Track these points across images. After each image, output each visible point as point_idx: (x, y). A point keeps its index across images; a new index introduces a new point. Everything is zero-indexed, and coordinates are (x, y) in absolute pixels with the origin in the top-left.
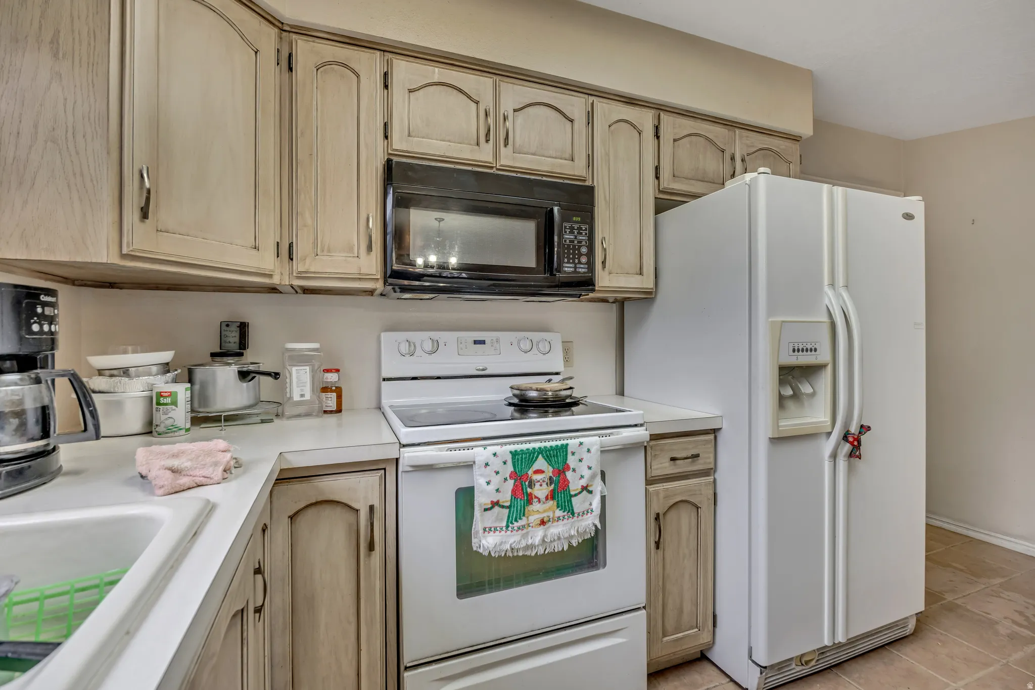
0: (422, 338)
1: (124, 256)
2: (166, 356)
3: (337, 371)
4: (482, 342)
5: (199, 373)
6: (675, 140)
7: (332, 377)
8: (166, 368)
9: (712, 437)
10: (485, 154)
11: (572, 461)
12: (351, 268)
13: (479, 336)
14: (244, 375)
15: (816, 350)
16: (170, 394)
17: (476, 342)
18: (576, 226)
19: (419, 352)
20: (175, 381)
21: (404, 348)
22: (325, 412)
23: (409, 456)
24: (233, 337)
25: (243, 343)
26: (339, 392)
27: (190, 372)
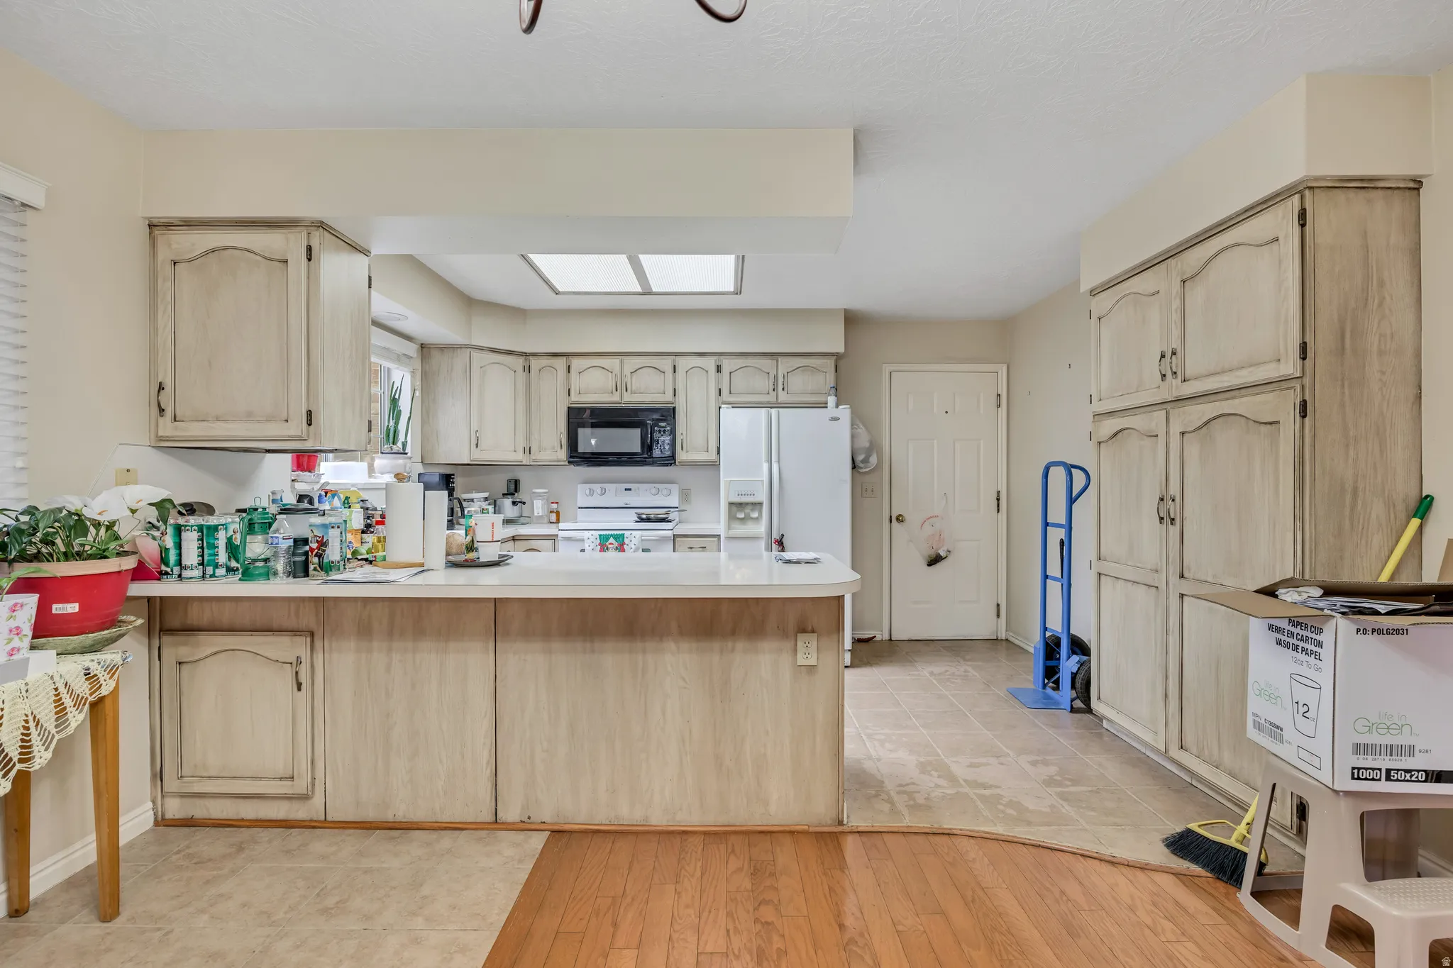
0: (597, 487)
1: (471, 461)
2: (486, 495)
3: (557, 503)
4: (630, 489)
5: (498, 502)
6: (730, 373)
7: (555, 506)
8: (486, 499)
9: (716, 539)
10: (616, 397)
11: (626, 541)
12: (554, 457)
13: (628, 486)
14: (514, 503)
15: (754, 495)
16: (487, 509)
17: (626, 489)
18: (662, 429)
19: (595, 493)
20: (489, 504)
21: (588, 492)
22: (551, 523)
23: (561, 534)
24: (513, 487)
25: (517, 489)
26: (558, 513)
27: (495, 501)
